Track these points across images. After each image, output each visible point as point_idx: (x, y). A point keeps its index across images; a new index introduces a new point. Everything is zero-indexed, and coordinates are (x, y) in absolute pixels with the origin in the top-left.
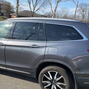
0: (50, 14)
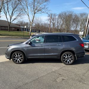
0: (23, 23)
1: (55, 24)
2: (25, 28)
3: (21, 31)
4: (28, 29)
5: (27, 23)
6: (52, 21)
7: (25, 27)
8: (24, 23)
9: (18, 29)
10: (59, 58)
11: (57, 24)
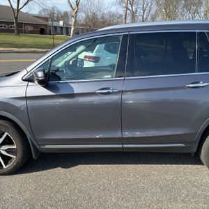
0: (54, 13)
1: (137, 14)
2: (61, 27)
3: (50, 34)
4: (67, 28)
5: (66, 13)
6: (129, 6)
7: (61, 23)
8: (59, 13)
9: (42, 29)
10: (195, 150)
11: (142, 14)
